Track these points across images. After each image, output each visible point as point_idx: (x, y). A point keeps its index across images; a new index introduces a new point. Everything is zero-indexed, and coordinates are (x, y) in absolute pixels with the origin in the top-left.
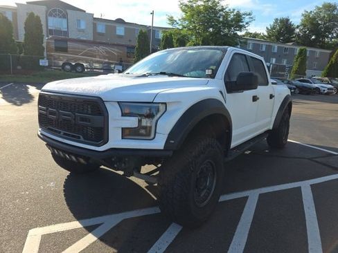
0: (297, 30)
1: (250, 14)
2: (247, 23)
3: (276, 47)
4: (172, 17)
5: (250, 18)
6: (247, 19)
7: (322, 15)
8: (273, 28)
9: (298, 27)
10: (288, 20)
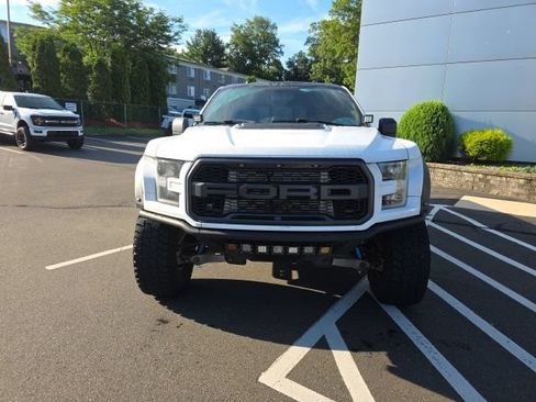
0: (227, 51)
1: (180, 21)
2: (177, 34)
3: (209, 72)
4: (39, 6)
5: (180, 26)
6: (175, 28)
7: (255, 32)
8: (196, 44)
9: (228, 45)
10: (214, 35)
